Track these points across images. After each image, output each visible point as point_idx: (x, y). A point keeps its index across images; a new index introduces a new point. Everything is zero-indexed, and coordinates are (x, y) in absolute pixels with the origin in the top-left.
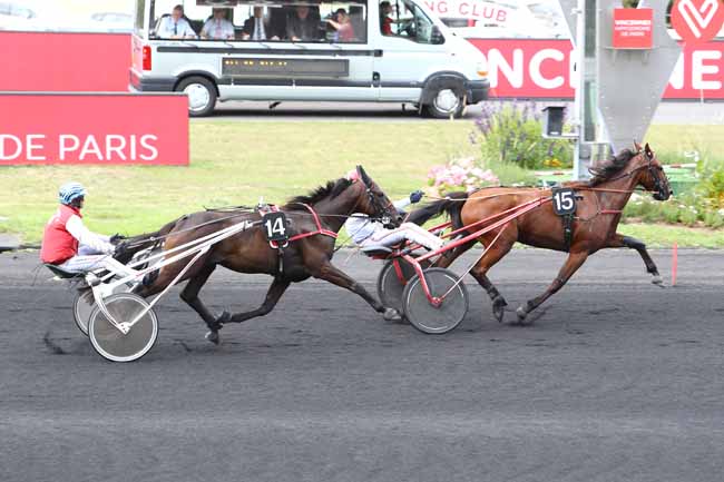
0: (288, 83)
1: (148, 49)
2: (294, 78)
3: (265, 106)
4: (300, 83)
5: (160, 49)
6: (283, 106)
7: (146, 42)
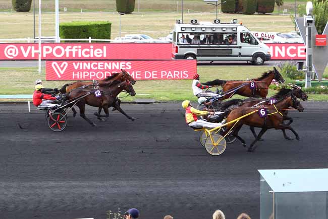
0: (216, 56)
1: (177, 47)
2: (217, 54)
3: (209, 62)
4: (219, 56)
5: (180, 47)
6: (214, 62)
7: (176, 45)
